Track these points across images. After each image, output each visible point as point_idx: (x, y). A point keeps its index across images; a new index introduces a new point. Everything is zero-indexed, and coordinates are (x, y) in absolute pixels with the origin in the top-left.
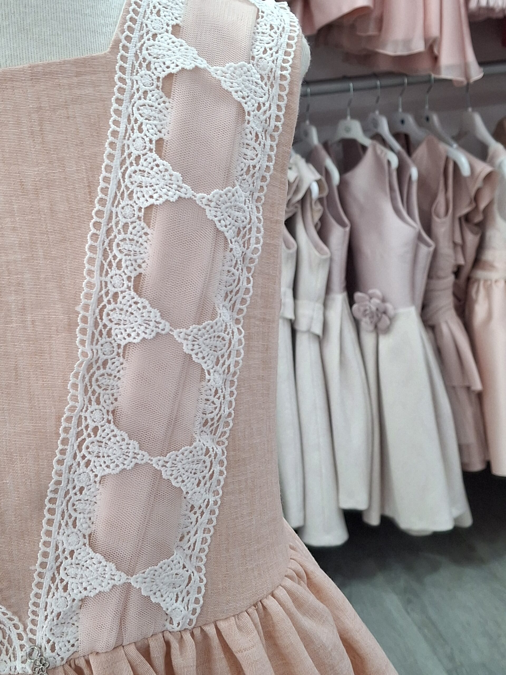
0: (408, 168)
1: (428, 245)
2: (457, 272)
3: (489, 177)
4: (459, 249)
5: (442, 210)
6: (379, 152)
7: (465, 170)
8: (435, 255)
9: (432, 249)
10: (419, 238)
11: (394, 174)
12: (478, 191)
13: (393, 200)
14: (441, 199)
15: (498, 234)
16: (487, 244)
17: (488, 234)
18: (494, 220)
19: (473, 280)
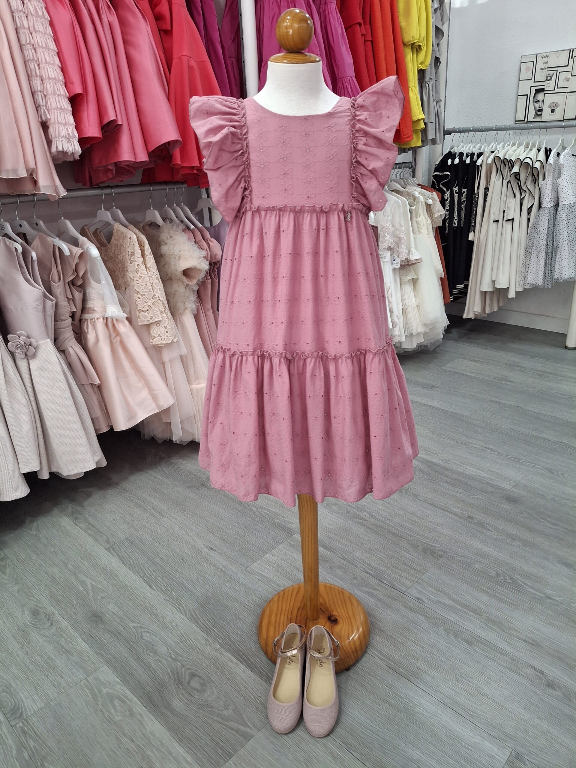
0: (30, 253)
1: (52, 300)
2: (73, 316)
3: (81, 255)
4: (72, 302)
5: (56, 278)
6: (8, 243)
7: (67, 253)
8: (57, 306)
9: (54, 302)
10: (45, 296)
11: (21, 257)
12: (77, 264)
13: (23, 273)
14: (54, 271)
15: (93, 291)
16: (88, 297)
17: (87, 292)
18: (89, 282)
19: (83, 321)
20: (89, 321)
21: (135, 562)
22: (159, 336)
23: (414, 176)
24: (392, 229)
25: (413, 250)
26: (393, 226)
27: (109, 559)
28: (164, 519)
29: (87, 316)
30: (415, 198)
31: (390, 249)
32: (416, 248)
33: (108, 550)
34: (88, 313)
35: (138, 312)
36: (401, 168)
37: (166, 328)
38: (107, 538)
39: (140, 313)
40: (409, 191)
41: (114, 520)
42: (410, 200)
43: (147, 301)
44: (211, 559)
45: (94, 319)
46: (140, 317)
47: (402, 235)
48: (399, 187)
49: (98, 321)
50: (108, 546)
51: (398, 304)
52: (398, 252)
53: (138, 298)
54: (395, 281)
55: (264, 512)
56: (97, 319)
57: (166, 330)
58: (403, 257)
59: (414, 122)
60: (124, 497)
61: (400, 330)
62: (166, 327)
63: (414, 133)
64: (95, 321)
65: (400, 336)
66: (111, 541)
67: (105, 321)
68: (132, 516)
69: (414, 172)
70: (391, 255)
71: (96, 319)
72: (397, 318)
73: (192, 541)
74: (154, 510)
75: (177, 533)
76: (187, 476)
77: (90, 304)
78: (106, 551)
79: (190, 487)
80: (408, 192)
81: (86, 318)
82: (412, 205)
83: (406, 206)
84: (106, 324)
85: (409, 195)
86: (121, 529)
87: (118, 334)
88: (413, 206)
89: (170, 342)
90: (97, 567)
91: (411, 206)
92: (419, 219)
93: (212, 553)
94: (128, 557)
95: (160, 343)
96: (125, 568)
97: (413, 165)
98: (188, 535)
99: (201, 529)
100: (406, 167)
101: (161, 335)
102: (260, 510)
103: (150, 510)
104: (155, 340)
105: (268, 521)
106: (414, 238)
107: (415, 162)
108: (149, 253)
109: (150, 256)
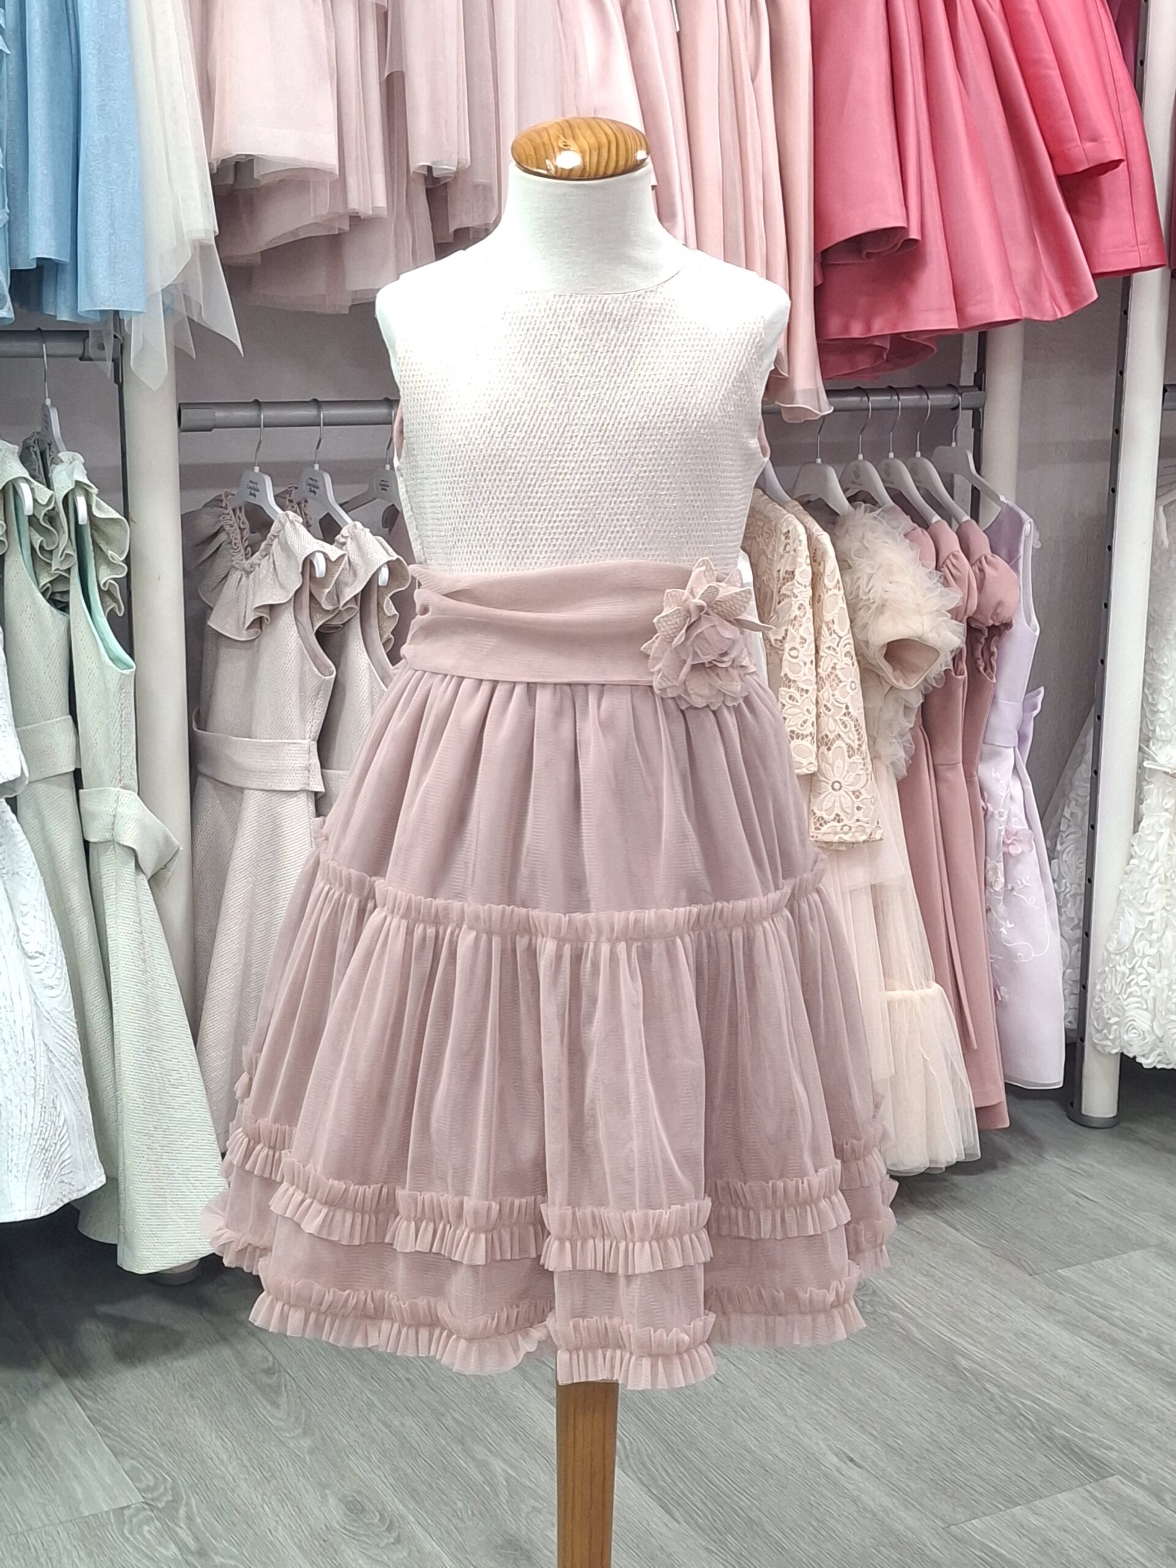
75: (754, 1402)
93: (852, 1472)
108: (835, 582)
109: (836, 591)
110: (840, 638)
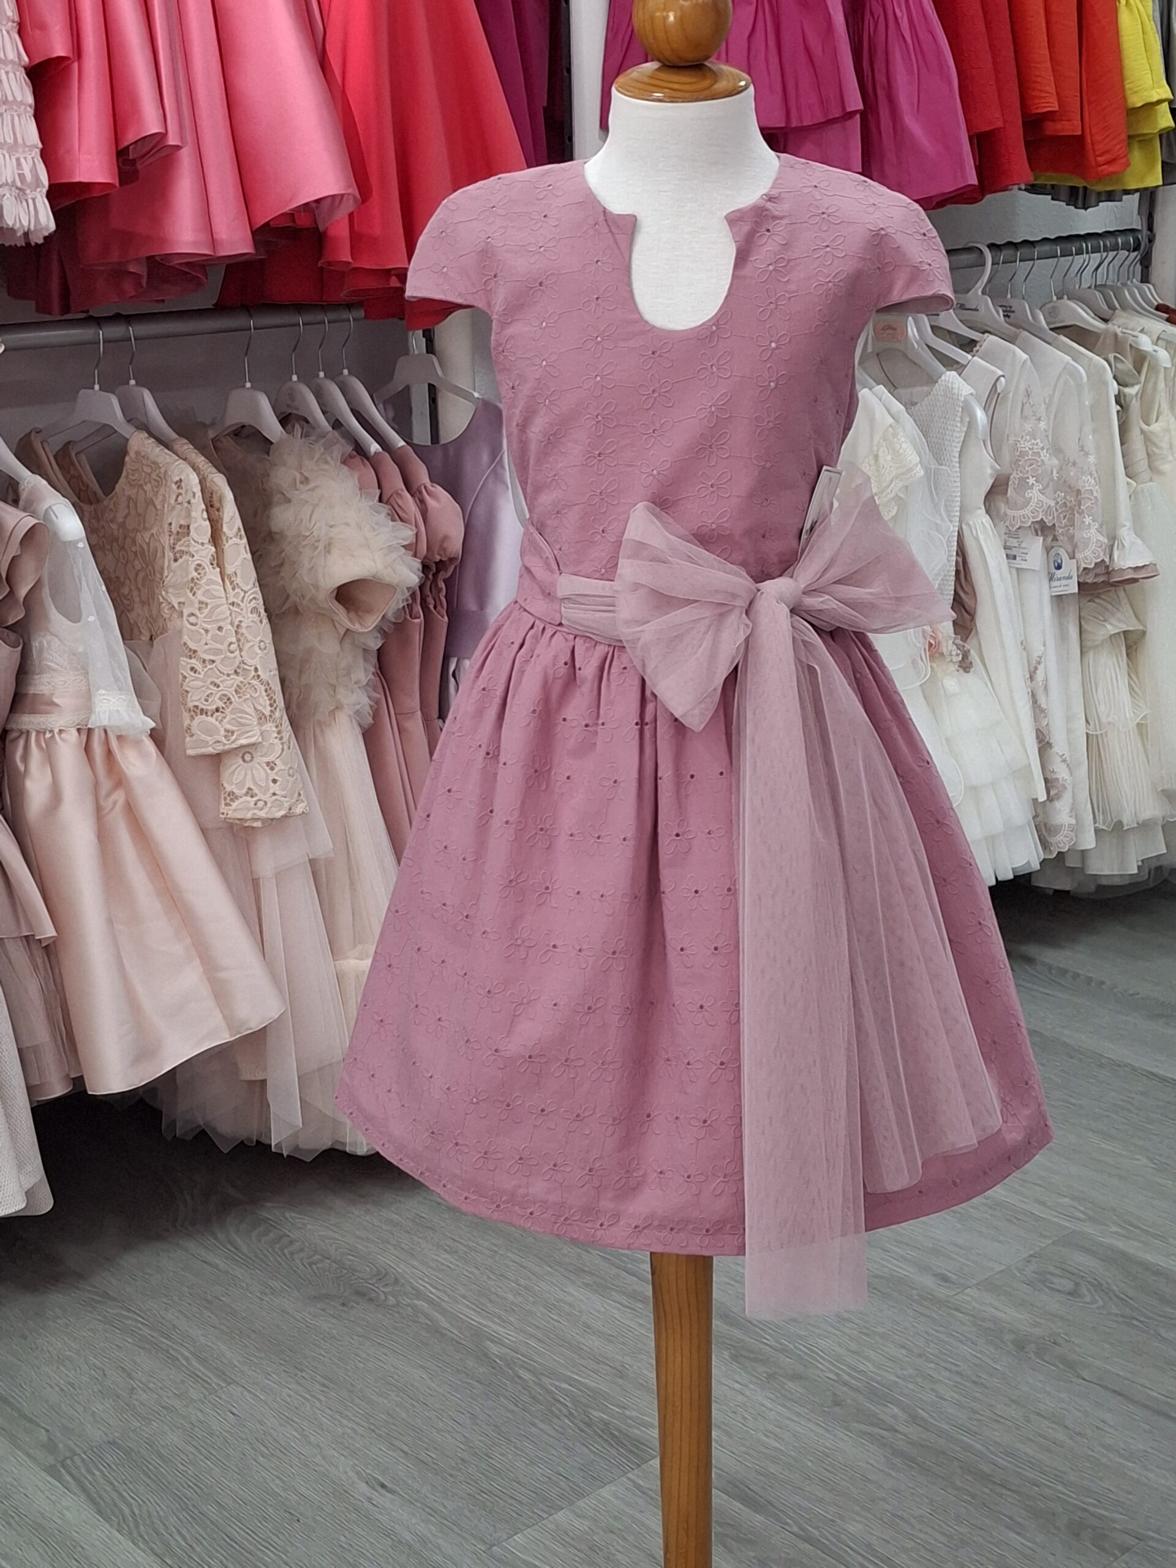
3: (29, 534)
12: (13, 563)
15: (56, 643)
16: (36, 663)
17: (35, 644)
18: (46, 617)
19: (14, 735)
20: (33, 735)
21: (137, 1512)
22: (250, 792)
23: (1145, 278)
24: (1052, 462)
25: (1126, 534)
26: (1057, 450)
27: (53, 1498)
28: (235, 1390)
29: (27, 721)
30: (1140, 359)
31: (1043, 528)
32: (1139, 529)
33: (52, 1471)
34: (33, 712)
35: (186, 715)
36: (1096, 250)
37: (272, 769)
38: (49, 1439)
39: (192, 718)
40: (1118, 331)
41: (71, 1385)
42: (1119, 366)
43: (217, 681)
44: (379, 1517)
45: (51, 731)
46: (194, 730)
47: (1088, 483)
48: (1086, 318)
49: (62, 740)
50: (51, 1460)
51: (1069, 719)
52: (1071, 538)
53: (192, 669)
54: (1063, 637)
55: (557, 1387)
56: (61, 731)
57: (273, 775)
58: (1090, 556)
59: (1135, 110)
60: (105, 1317)
61: (1074, 810)
62: (271, 765)
63: (1136, 146)
64: (53, 736)
65: (1077, 829)
66: (61, 1445)
67: (84, 737)
68: (130, 1376)
69: (1146, 262)
70: (1048, 550)
71: (56, 731)
72: (1063, 766)
73: (318, 1459)
74: (203, 1361)
75: (275, 1434)
76: (310, 1265)
77: (42, 685)
78: (44, 1474)
79: (316, 1298)
80: (1116, 335)
81: (24, 727)
82: (1129, 380)
83: (1105, 383)
84: (87, 749)
85: (1118, 344)
86: (94, 1412)
87: (120, 781)
88: (1132, 385)
89: (282, 813)
90: (17, 1519)
91: (1126, 386)
92: (1155, 427)
93: (384, 1500)
94: (115, 1496)
95: (249, 815)
96: (107, 1525)
97: (1144, 242)
98: (309, 1443)
99: (350, 1425)
100: (1115, 248)
101: (256, 790)
102: (546, 1381)
103: (187, 1359)
104: (234, 805)
105: (572, 1414)
106: (1134, 496)
107: (1150, 228)
108: (235, 530)
109: (236, 540)
110: (245, 592)
